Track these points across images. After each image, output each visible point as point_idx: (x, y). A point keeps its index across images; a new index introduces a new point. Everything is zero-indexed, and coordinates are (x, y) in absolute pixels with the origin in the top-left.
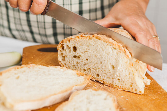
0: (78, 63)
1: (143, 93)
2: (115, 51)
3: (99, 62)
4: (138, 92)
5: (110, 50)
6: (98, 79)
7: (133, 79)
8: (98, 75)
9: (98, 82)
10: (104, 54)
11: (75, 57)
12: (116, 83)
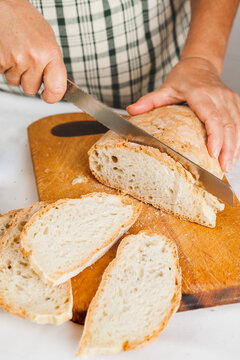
0: (120, 177)
1: (214, 226)
2: (173, 173)
3: (151, 182)
4: (207, 224)
5: (166, 170)
6: (152, 201)
7: (199, 209)
8: (151, 198)
9: (151, 205)
10: (157, 173)
11: (115, 168)
12: (177, 210)
